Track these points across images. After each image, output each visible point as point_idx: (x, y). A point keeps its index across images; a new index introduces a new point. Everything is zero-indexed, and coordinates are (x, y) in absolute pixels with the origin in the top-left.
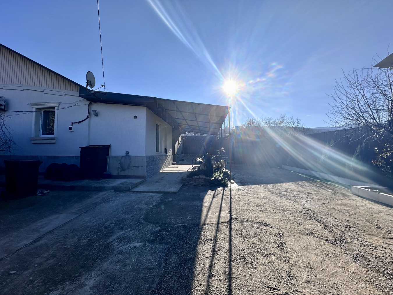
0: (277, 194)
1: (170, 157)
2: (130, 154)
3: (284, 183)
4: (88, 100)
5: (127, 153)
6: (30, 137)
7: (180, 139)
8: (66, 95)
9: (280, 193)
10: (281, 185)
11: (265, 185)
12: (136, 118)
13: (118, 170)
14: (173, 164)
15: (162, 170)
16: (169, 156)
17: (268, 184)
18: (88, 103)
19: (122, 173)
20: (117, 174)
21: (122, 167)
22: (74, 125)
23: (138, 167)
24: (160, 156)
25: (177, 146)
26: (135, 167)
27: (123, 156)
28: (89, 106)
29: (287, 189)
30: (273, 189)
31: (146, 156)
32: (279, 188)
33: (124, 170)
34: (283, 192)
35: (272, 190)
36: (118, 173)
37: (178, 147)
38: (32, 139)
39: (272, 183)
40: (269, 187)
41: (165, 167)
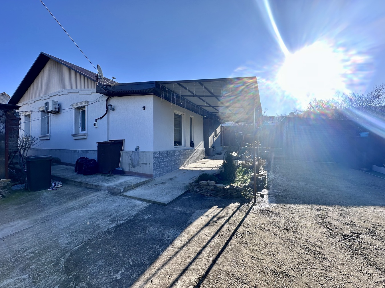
0: (345, 237)
1: (200, 151)
2: (140, 149)
3: (372, 208)
4: (106, 95)
5: (137, 149)
6: (72, 134)
7: (218, 130)
8: (92, 94)
9: (353, 237)
10: (362, 211)
11: (323, 207)
12: (144, 109)
13: (129, 166)
14: (204, 158)
15: (184, 166)
16: (196, 150)
17: (329, 205)
18: (107, 97)
19: (133, 170)
20: (129, 171)
21: (132, 163)
22: (98, 121)
23: (146, 164)
24: (181, 150)
25: (213, 138)
26: (144, 163)
27: (133, 152)
28: (107, 101)
29: (376, 226)
30: (339, 220)
31: (154, 152)
32: (356, 220)
33: (134, 166)
34: (362, 236)
35: (335, 223)
36: (130, 169)
37: (215, 139)
38: (73, 136)
39: (340, 205)
40: (330, 214)
41: (190, 162)
